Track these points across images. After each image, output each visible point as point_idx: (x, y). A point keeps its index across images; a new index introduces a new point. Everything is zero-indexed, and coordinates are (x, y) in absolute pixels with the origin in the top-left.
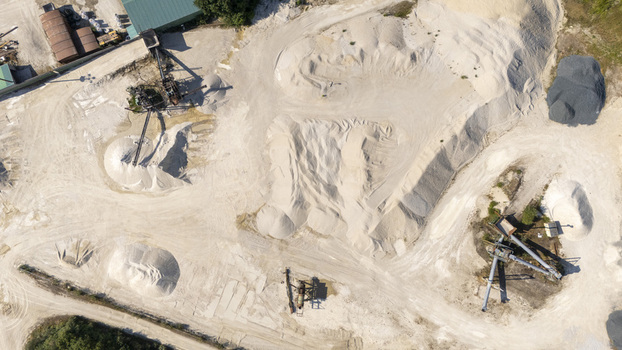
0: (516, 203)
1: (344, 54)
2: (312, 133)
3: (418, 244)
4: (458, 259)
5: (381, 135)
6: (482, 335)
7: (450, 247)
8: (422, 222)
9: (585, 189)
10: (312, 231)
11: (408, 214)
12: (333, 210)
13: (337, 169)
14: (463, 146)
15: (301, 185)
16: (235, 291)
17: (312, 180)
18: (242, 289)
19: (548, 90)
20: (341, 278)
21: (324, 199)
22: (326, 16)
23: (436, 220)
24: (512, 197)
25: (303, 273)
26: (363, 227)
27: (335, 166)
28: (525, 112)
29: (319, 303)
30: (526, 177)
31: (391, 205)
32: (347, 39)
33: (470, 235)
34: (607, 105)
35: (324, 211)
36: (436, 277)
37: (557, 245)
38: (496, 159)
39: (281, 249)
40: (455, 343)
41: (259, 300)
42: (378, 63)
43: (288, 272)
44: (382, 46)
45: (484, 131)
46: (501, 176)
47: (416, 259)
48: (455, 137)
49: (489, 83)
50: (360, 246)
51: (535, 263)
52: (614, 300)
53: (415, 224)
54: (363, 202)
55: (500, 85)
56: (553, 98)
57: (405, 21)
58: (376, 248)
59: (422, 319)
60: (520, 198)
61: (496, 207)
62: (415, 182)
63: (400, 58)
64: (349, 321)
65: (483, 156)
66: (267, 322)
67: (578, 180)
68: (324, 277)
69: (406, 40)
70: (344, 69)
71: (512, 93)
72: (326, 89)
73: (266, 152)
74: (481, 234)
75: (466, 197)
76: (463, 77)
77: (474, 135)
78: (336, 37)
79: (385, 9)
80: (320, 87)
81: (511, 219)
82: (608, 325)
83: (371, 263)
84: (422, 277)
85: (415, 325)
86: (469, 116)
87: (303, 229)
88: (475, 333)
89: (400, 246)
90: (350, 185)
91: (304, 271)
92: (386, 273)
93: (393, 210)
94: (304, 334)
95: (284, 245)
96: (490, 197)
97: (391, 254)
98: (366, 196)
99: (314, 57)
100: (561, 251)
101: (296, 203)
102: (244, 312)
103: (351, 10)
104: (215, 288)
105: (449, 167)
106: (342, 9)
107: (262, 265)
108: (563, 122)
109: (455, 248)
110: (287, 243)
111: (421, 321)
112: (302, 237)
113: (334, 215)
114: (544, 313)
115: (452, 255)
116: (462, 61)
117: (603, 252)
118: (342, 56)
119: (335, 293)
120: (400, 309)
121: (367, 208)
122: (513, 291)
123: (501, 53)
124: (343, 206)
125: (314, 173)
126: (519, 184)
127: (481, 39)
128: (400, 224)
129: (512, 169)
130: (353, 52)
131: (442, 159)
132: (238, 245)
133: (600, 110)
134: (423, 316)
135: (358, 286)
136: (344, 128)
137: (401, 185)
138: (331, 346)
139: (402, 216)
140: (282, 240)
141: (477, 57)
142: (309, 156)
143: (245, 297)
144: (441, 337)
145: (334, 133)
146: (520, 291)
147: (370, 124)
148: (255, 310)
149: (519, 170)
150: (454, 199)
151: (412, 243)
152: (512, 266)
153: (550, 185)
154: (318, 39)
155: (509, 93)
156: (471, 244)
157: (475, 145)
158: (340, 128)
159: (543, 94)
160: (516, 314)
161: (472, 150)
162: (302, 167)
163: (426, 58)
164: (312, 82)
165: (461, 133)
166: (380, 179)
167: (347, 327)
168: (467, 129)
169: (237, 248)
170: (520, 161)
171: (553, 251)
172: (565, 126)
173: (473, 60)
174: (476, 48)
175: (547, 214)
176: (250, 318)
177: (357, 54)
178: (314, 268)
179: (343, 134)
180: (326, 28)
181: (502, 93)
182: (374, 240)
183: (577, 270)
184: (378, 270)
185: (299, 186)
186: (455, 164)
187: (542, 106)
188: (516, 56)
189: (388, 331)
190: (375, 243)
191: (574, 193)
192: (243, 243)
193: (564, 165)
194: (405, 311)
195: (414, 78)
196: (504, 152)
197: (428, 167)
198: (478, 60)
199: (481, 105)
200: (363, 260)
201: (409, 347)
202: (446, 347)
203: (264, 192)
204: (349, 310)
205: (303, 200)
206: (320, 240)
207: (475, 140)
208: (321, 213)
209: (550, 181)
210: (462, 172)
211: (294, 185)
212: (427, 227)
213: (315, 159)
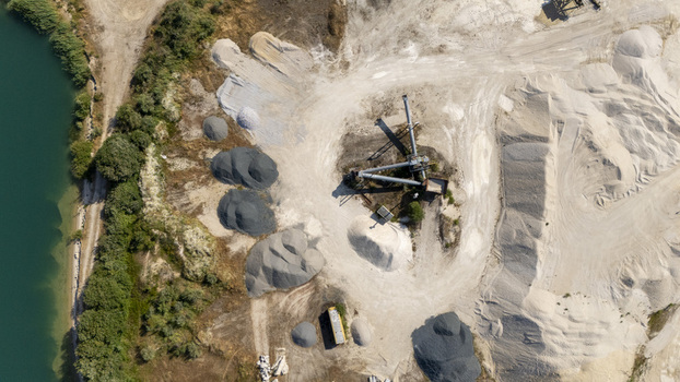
0: (433, 215)
2: (670, 151)
3: (491, 117)
4: (446, 130)
5: (605, 193)
6: (376, 76)
7: (460, 136)
8: (503, 140)
9: (379, 270)
10: (599, 60)
11: (528, 137)
12: (599, 92)
13: (622, 133)
14: (520, 233)
15: (647, 95)
17: (641, 107)
19: (473, 337)
20: (540, 37)
21: (618, 97)
23: (490, 153)
24: (440, 217)
25: (580, 15)
26: (560, 96)
27: (627, 135)
28: (480, 303)
30: (438, 245)
31: (553, 135)
33: (450, 160)
34: (412, 358)
35: (607, 86)
36: (455, 99)
37: (368, 203)
38: (475, 242)
39: (617, 23)
40: (396, 52)
42: (656, 255)
43: (597, 7)
45: (505, 261)
46: (460, 231)
47: (485, 103)
48: (537, 235)
49: (542, 301)
50: (545, 78)
51: (376, 173)
52: (284, 190)
53: (508, 132)
54: (581, 119)
55: (535, 311)
56: (464, 331)
57: (649, 312)
58: (528, 86)
59: (441, 52)
60: (433, 223)
61: (447, 199)
62: (547, 169)
63: (641, 274)
65: (489, 238)
67: (391, 273)
68: (558, 26)
69: (644, 294)
71: (514, 311)
74: (441, 167)
75: (478, 191)
76: (568, 295)
77: (516, 252)
79: (674, 311)
81: (433, 195)
82: (274, 165)
83: (523, 71)
84: (467, 91)
85: (443, 43)
86: (538, 263)
87: (610, 57)
88: (383, 74)
89: (507, 105)
90: (603, 128)
91: (582, 18)
92: (502, 70)
93: (548, 130)
95: (617, 29)
96: (457, 205)
97: (510, 92)
98: (582, 125)
100: (361, 201)
101: (641, 74)
105: (515, 206)
108: (440, 317)
109: (455, 138)
110: (614, 32)
111: (441, 50)
112: (605, 48)
113: (596, 88)
114: (337, 136)
115: (454, 130)
116: (582, 308)
117: (323, 225)
119: (537, 19)
120: (467, 47)
121: (574, 115)
122: (377, 135)
123: (556, 338)
124: (594, 103)
125: (643, 115)
126: (442, 235)
127: (583, 340)
128: (527, 123)
129: (456, 244)
131: (536, 210)
133: (416, 350)
134: (441, 56)
135: (519, 41)
136: (643, 176)
137: (555, 159)
139: (532, 131)
140: (622, 32)
141: (574, 321)
142: (659, 127)
144: (412, 48)
145: (650, 164)
146: (371, 141)
147: (621, 196)
149: (450, 247)
150: (487, 181)
151: (499, 114)
152: (394, 158)
153: (412, 253)
155: (516, 308)
156: (443, 151)
157: (504, 242)
158: (647, 173)
159: (475, 330)
160: (361, 117)
161: (506, 236)
162: (659, 112)
163: (615, 290)
165: (534, 244)
166: (579, 151)
168: (531, 252)
170: (453, 256)
171: (368, 195)
172: (435, 314)
173: (574, 315)
174: (582, 328)
175: (397, 224)
178: (573, 27)
179: (641, 170)
181: (524, 303)
182: (539, 92)
183: (335, 194)
184: (511, 69)
185: (649, 92)
186: (512, 213)
187: (468, 319)
188: (540, 346)
189: (463, 19)
190: (534, 90)
191: (391, 257)
192: (658, 4)
193: (412, 279)
194: (461, 48)
195: (612, 265)
196: (473, 254)
197: (544, 192)
198: (571, 318)
199: (534, 281)
200: (532, 68)
201: (434, 18)
202: (401, 42)
203: (671, 65)
204: (513, 12)
205: (633, 82)
206: (586, 57)
207: (510, 247)
208: (609, 82)
209: (414, 256)
210: (498, 211)
211: (654, 89)
212: (494, 139)
213: (650, 129)
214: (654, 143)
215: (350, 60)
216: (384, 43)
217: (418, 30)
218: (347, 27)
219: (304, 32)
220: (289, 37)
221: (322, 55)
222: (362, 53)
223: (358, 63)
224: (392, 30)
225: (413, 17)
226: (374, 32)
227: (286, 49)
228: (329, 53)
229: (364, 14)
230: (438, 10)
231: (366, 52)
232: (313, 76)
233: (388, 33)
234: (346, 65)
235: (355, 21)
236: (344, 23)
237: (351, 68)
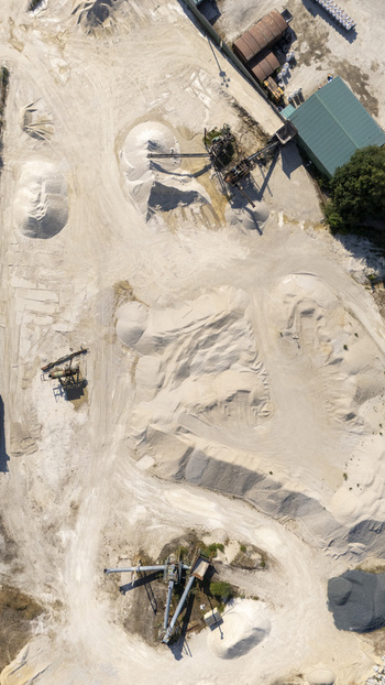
0: (229, 572)
1: (333, 341)
2: (239, 333)
3: (154, 480)
4: (152, 528)
5: (258, 407)
6: (78, 578)
7: (162, 516)
8: (180, 478)
9: (266, 640)
10: (135, 364)
11: (183, 461)
12: (163, 379)
13: (208, 372)
14: (272, 497)
15: (180, 338)
16: (47, 302)
17: (189, 348)
18: (51, 309)
19: (359, 569)
20: (94, 411)
21: (172, 367)
22: (366, 311)
23: (187, 492)
24: (234, 566)
25: (87, 369)
26: (155, 417)
27: (212, 368)
28: (328, 552)
29: (61, 394)
30: (259, 574)
31: (188, 440)
32: (348, 340)
33: (181, 533)
34: (361, 636)
35: (159, 371)
36: (126, 509)
37: (198, 628)
38: (269, 536)
39: (106, 337)
40: (62, 551)
41: (45, 330)
42: (334, 382)
43: (84, 352)
44: (353, 379)
45: (295, 515)
46: (253, 546)
47: (139, 483)
48: (279, 486)
49: (347, 504)
50: (134, 419)
51: (172, 610)
53: (174, 472)
54: (182, 410)
55: (349, 517)
56: (351, 577)
58: (137, 438)
59: (77, 508)
60: (236, 574)
61: (218, 551)
62: (219, 458)
63: (346, 402)
64: (52, 432)
65: (269, 522)
66: (25, 346)
67: (273, 630)
68: (90, 392)
69: (366, 403)
70: (316, 346)
71: (344, 532)
72: (289, 334)
73: (203, 290)
74: (185, 544)
75: (219, 516)
76: (345, 475)
77: (288, 505)
78: (347, 328)
80: (289, 327)
81: (211, 571)
83: (120, 437)
84: (121, 496)
85: (69, 503)
86: (306, 494)
87: (134, 354)
88: (79, 570)
89: (147, 462)
90: (196, 390)
91: (90, 368)
92: (113, 457)
93: (182, 444)
94: (24, 389)
95: (111, 339)
96: (227, 542)
97: (136, 455)
98: (188, 410)
99: (319, 312)
100: (193, 634)
101: (160, 338)
102: (28, 318)
103: (380, 335)
104: (43, 280)
105: (245, 490)
106: (379, 325)
107: (83, 323)
108: (330, 595)
109: (162, 521)
110: (113, 342)
111: (75, 508)
112: (125, 355)
113: (158, 382)
114: (122, 636)
115: (154, 520)
116: (361, 469)
117: (205, 679)
118: (329, 341)
119: (77, 409)
120: (81, 482)
121: (176, 415)
122: (135, 596)
123: (383, 508)
124: (172, 389)
125: (197, 348)
126: (250, 569)
128: (170, 456)
129: (264, 555)
130: (337, 350)
131: (253, 479)
132: (97, 291)
133: (354, 630)
134: (81, 510)
135: (92, 431)
136: (253, 366)
137: (212, 444)
138: (20, 421)
139: (179, 455)
140: (115, 335)
141: (371, 484)
142: (213, 337)
143: (44, 315)
144: (63, 534)
145: (245, 356)
146: (138, 603)
147: (266, 392)
148: (33, 329)
149: (265, 562)
150: (213, 505)
151: (154, 473)
152: (161, 587)
153: (259, 602)
154: (340, 310)
155: (342, 529)
156: (172, 537)
157: (277, 510)
158: (252, 362)
159: (353, 565)
160: (112, 607)
161: (271, 507)
162: (199, 334)
163: (355, 429)
164: (292, 317)
165: (286, 491)
166: (211, 420)
167: (45, 431)
168: (292, 496)
169: (93, 290)
170: (274, 562)
171: (190, 626)
172: (326, 599)
173: (366, 481)
174: (380, 479)
175: (227, 608)
176: (24, 326)
177: (336, 356)
178: (96, 378)
179: (247, 366)
180: (352, 314)
181: (341, 521)
182: (145, 432)
183: (178, 657)
184: (114, 447)
185: (178, 336)
186: (250, 494)
187: (339, 568)
189: (53, 477)
190: (142, 434)
191: (257, 629)
192: (100, 295)
193: (284, 610)
194: (80, 488)
195: (329, 424)
196: (279, 542)
197: (239, 467)
198: (368, 486)
199: (321, 503)
200: (121, 428)
201: (43, 504)
202: (55, 542)
203: (160, 301)
204: (63, 429)
205: (164, 345)
206: (128, 376)
207: (283, 508)
208: (157, 368)
209: (263, 601)
210: (245, 504)
211: (177, 330)
212: (176, 485)
213: (213, 345)
214: (226, 347)
215: (55, 599)
216: (50, 559)
217: (48, 524)
218: (22, 591)
219: (14, 635)
220: (14, 651)
221: (41, 624)
222: (53, 585)
223: (60, 592)
224: (41, 548)
225: (36, 524)
226: (37, 566)
227: (24, 658)
228: (41, 617)
229: (17, 570)
230: (37, 498)
231: (53, 580)
232: (58, 639)
233: (42, 553)
234: (58, 604)
235: (20, 581)
236: (18, 594)
237: (62, 600)
